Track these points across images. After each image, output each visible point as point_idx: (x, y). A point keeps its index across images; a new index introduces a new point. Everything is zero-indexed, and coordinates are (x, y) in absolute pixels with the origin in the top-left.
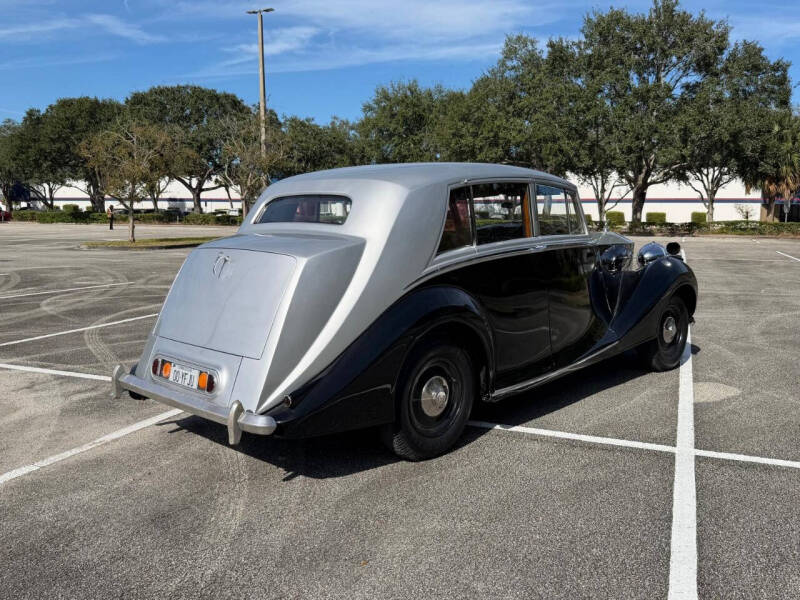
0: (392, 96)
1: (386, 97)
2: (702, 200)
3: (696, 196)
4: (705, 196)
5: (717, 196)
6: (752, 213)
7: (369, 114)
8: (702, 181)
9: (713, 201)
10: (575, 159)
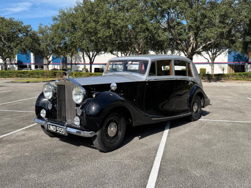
0: (67, 13)
1: (64, 14)
2: (208, 63)
3: (206, 61)
4: (210, 61)
5: (215, 61)
6: (225, 68)
7: (55, 22)
8: (209, 54)
9: (213, 63)
10: (156, 35)
